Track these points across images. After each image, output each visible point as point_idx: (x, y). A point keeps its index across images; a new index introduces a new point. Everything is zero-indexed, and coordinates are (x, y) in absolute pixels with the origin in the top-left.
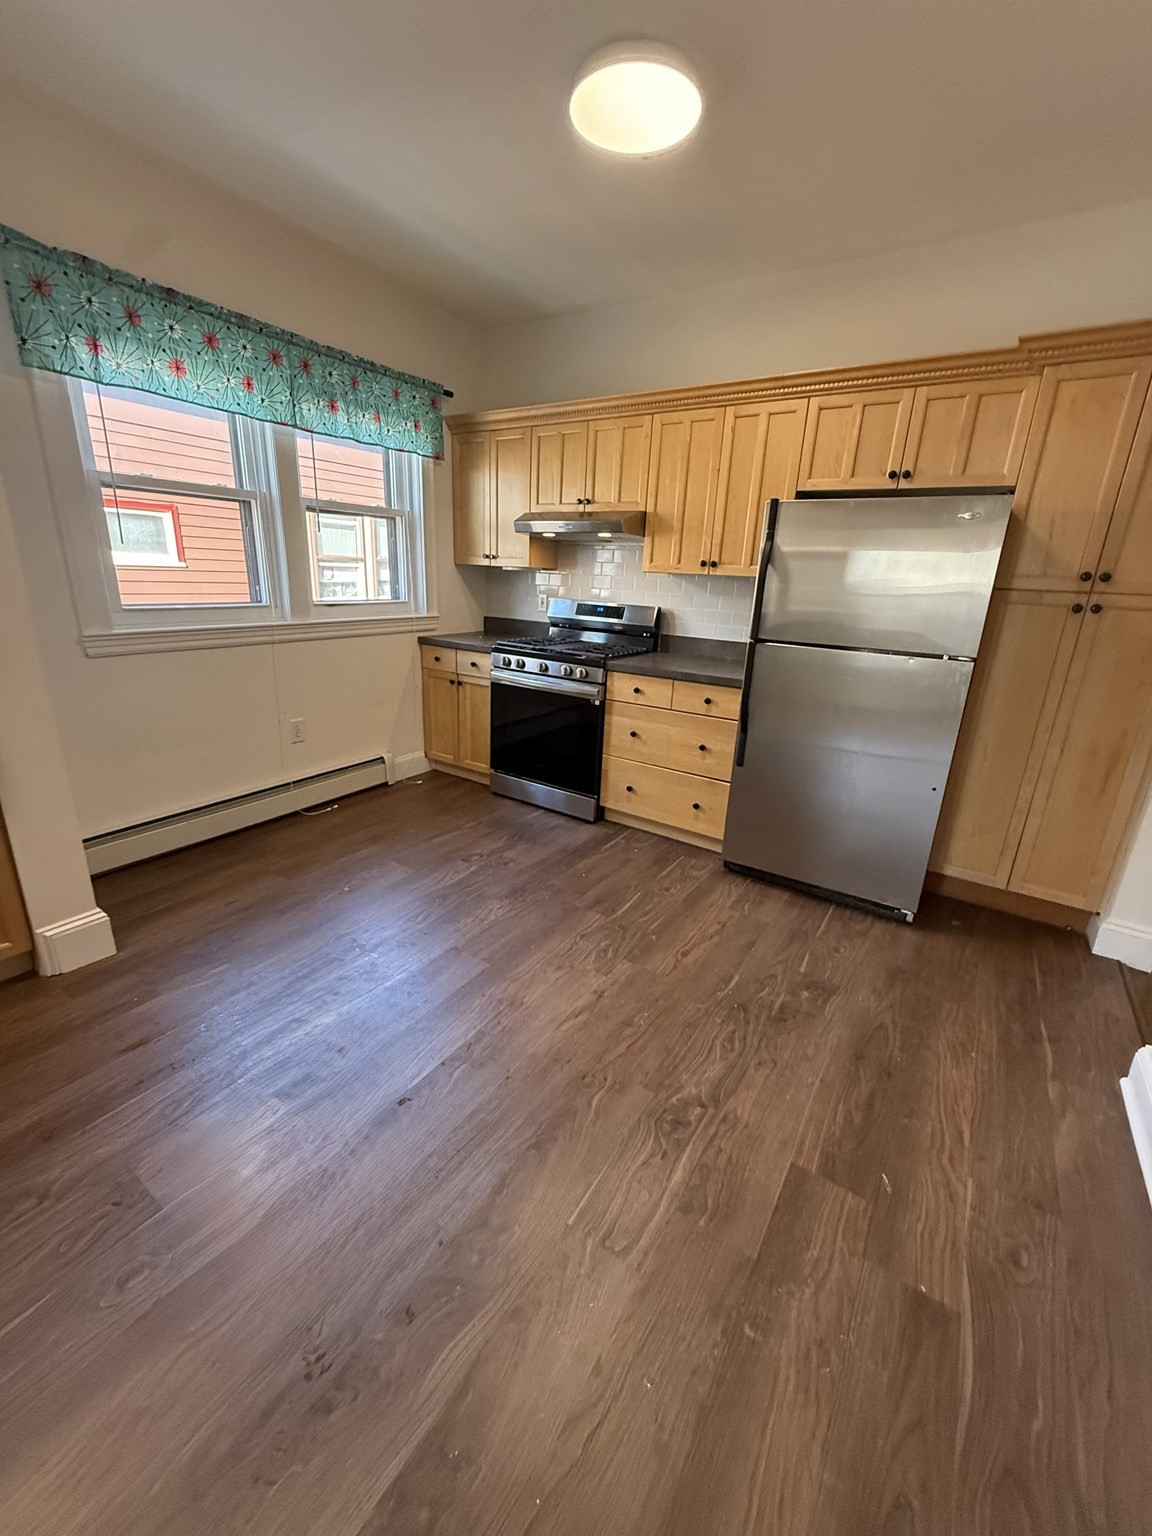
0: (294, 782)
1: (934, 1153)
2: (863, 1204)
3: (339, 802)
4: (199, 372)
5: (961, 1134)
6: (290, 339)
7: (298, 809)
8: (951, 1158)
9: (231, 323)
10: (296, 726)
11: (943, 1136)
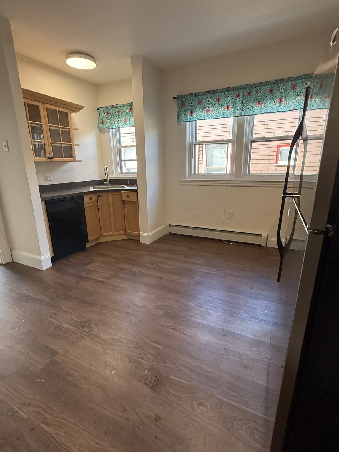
0: (223, 231)
1: (44, 406)
2: (38, 370)
3: (237, 243)
4: (214, 110)
5: (48, 424)
6: (244, 87)
7: (223, 239)
8: (39, 413)
9: (225, 92)
10: (230, 214)
11: (50, 414)
